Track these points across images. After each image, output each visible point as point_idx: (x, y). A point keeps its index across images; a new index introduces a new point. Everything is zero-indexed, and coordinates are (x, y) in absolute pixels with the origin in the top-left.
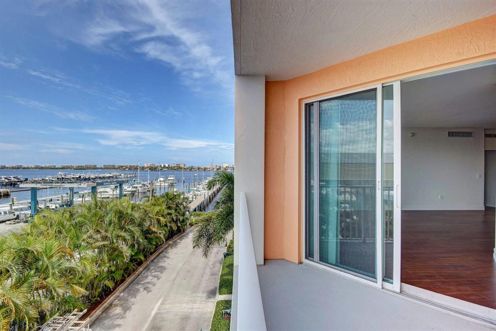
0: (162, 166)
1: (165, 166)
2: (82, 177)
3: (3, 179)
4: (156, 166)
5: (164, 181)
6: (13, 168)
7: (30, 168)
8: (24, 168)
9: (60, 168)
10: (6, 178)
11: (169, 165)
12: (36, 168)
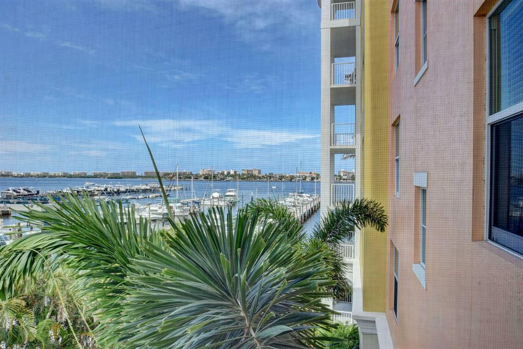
0: (226, 173)
1: (229, 173)
2: (109, 190)
3: (11, 191)
4: (216, 173)
5: (219, 198)
6: (38, 176)
7: (57, 176)
8: (51, 177)
9: (92, 177)
10: (14, 191)
11: (235, 172)
12: (64, 177)
